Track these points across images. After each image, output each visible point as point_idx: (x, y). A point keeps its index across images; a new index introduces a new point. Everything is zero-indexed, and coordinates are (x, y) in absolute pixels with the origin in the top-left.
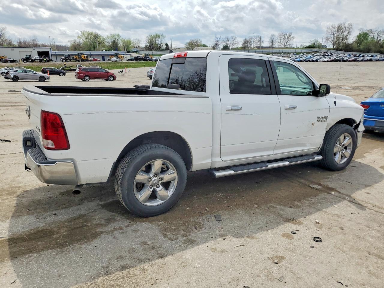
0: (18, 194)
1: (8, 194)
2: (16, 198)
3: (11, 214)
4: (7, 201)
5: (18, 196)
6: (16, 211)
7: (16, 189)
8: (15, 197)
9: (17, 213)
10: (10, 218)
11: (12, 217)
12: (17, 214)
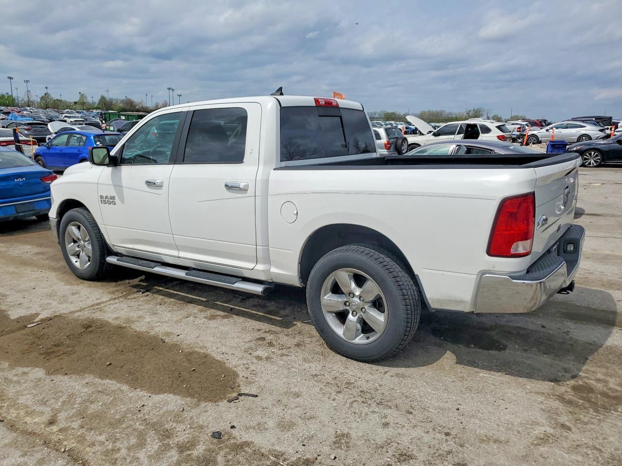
0: (572, 382)
1: (591, 390)
2: (580, 374)
3: (600, 350)
4: (599, 376)
5: (574, 377)
6: (592, 352)
7: (569, 396)
8: (582, 378)
9: (591, 349)
10: (605, 346)
11: (601, 347)
12: (592, 347)
